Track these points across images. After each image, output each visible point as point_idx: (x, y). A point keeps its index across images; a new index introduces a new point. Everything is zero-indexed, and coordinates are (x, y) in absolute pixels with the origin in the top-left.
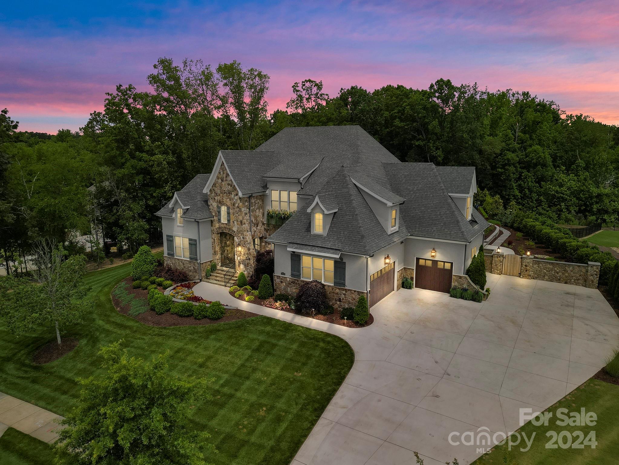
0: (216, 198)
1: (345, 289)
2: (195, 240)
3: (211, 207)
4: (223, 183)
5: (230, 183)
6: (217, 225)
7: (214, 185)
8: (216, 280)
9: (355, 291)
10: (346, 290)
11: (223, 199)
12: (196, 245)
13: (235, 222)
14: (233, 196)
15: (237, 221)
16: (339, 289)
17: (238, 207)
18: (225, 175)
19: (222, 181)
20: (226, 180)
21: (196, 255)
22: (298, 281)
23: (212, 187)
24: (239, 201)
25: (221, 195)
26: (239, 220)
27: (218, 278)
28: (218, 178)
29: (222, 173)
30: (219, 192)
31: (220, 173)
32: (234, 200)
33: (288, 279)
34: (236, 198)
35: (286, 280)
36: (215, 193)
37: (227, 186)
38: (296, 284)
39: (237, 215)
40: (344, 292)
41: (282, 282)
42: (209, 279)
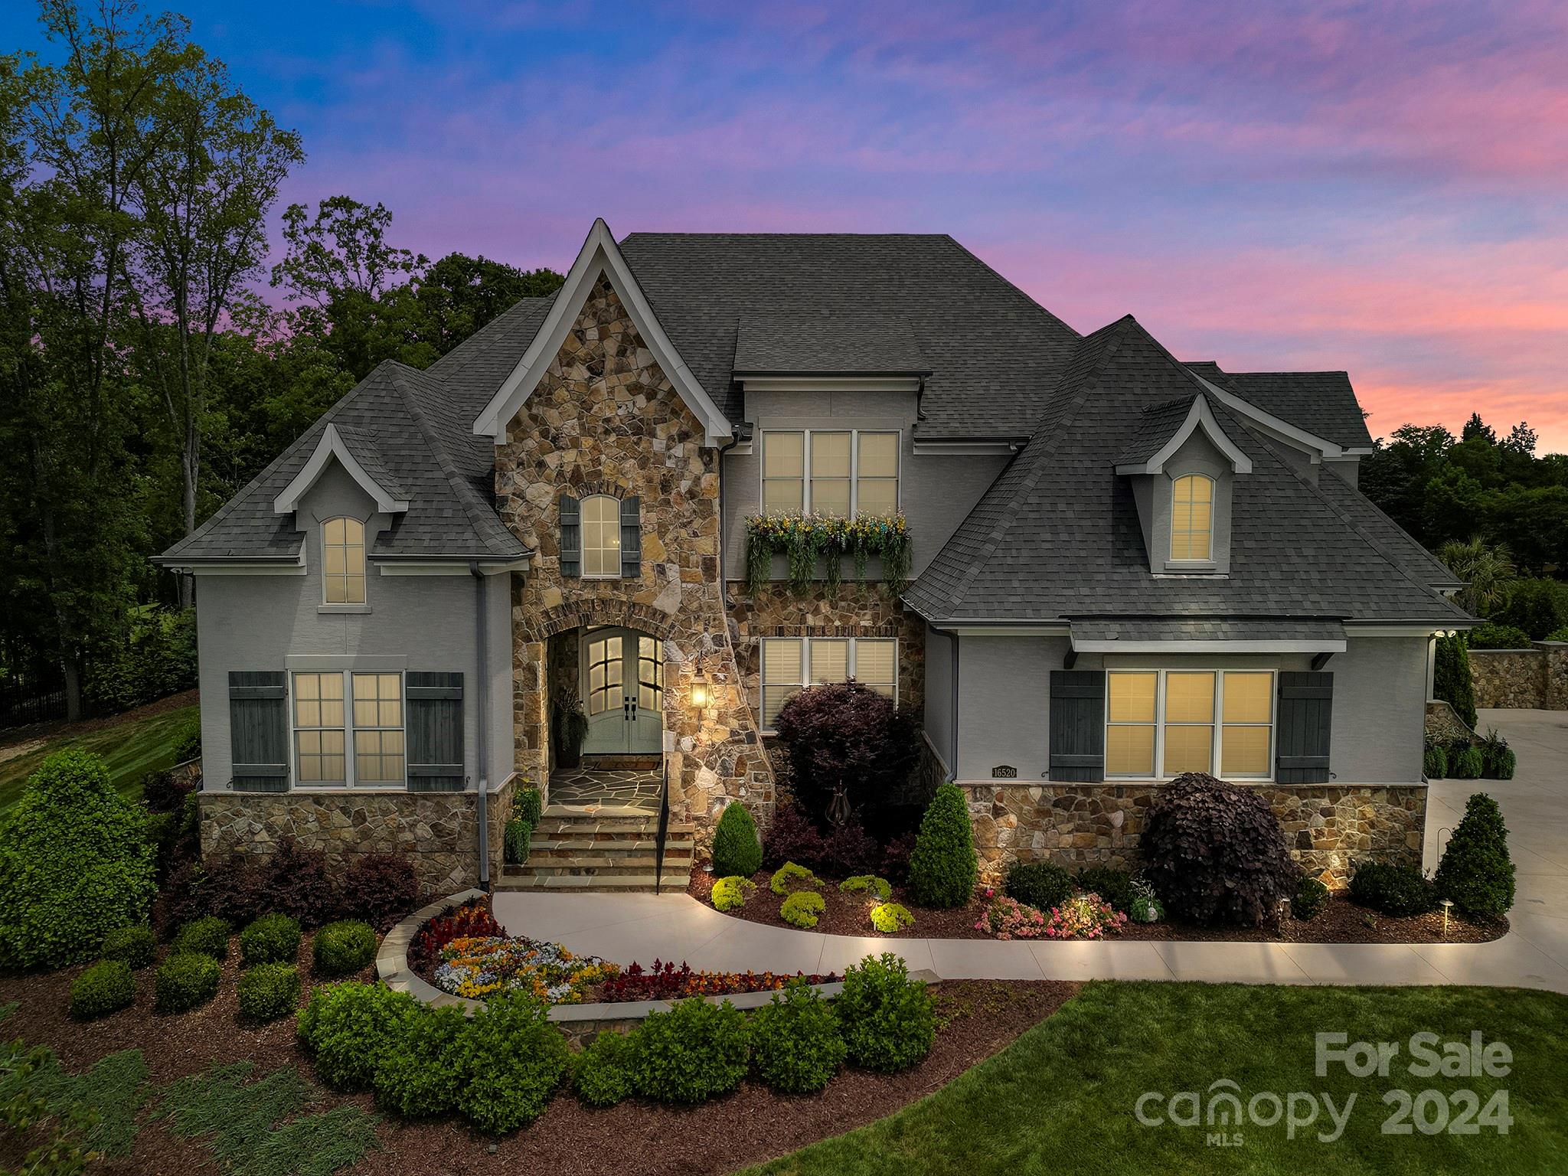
0: (552, 460)
1: (1332, 789)
2: (457, 679)
3: (517, 508)
4: (602, 385)
5: (645, 379)
6: (553, 596)
7: (543, 394)
8: (575, 871)
9: (1376, 790)
10: (1334, 793)
11: (596, 462)
12: (458, 702)
13: (673, 572)
14: (658, 444)
15: (684, 562)
16: (1301, 793)
17: (692, 494)
18: (611, 346)
19: (596, 371)
20: (620, 369)
21: (459, 756)
22: (1087, 791)
23: (528, 404)
24: (696, 466)
25: (587, 443)
26: (694, 558)
27: (577, 861)
28: (566, 359)
29: (593, 334)
30: (570, 427)
31: (579, 334)
32: (670, 464)
33: (1036, 793)
34: (679, 450)
35: (1026, 799)
36: (545, 434)
37: (622, 395)
38: (1080, 806)
39: (683, 533)
40: (1325, 802)
41: (998, 812)
42: (528, 872)
